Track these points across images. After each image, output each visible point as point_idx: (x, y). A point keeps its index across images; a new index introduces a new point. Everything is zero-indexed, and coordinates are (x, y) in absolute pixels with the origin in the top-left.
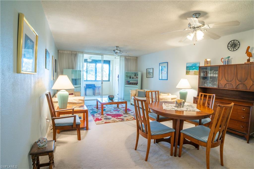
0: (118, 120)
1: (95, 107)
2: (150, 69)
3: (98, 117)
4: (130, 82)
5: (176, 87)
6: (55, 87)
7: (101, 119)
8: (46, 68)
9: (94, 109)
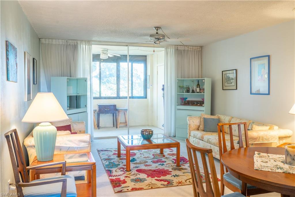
0: (159, 184)
1: (114, 154)
2: (231, 72)
3: (119, 177)
4: (187, 100)
5: (290, 112)
6: (28, 118)
7: (124, 180)
8: (8, 79)
9: (112, 157)
